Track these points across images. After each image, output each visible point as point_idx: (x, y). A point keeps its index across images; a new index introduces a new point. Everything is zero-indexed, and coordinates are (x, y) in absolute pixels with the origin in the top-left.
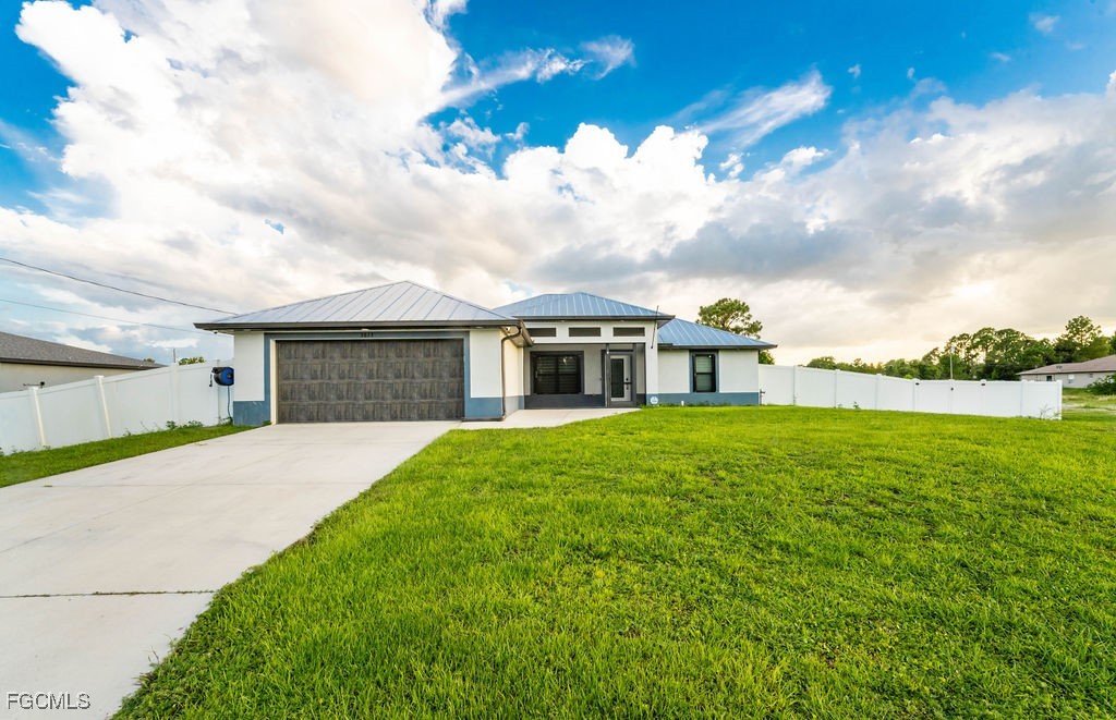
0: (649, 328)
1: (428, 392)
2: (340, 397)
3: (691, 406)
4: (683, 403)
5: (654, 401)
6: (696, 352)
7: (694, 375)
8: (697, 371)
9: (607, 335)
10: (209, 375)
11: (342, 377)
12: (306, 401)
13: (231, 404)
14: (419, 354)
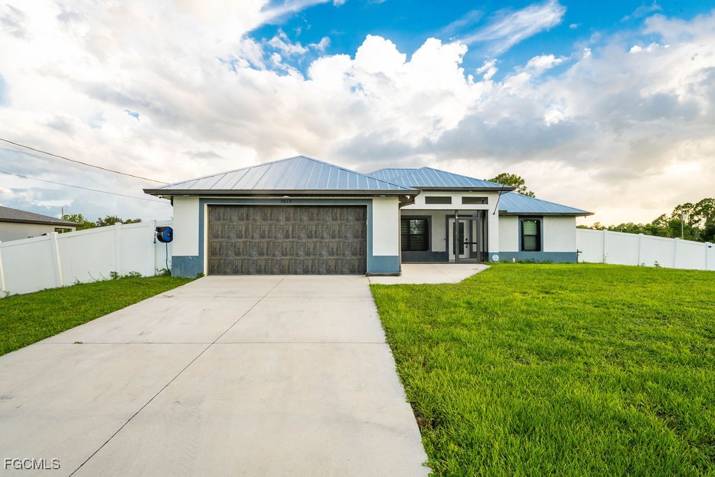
0: (493, 199)
1: (335, 250)
2: (261, 254)
3: (520, 262)
4: (514, 259)
5: (496, 258)
6: (524, 218)
7: (523, 237)
8: (525, 233)
9: (457, 203)
10: (153, 233)
11: (262, 237)
12: (232, 257)
13: (170, 259)
14: (328, 217)
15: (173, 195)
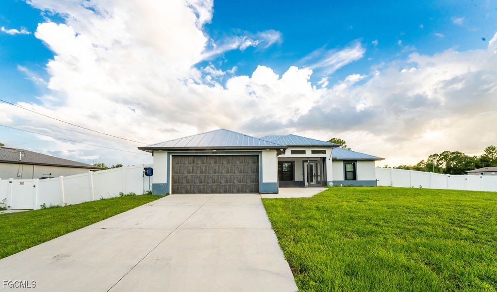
0: (328, 151)
1: (241, 180)
2: (201, 182)
3: (345, 186)
4: (341, 185)
5: (331, 184)
6: (346, 161)
7: (346, 172)
8: (347, 170)
9: (309, 154)
10: (142, 171)
11: (202, 173)
12: (185, 184)
13: (151, 185)
14: (238, 162)
15: (153, 150)
